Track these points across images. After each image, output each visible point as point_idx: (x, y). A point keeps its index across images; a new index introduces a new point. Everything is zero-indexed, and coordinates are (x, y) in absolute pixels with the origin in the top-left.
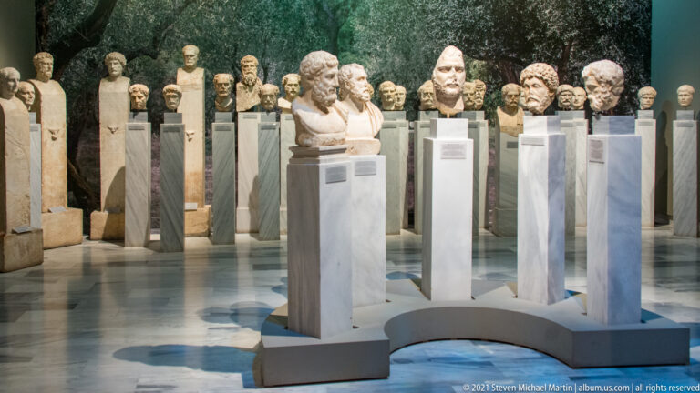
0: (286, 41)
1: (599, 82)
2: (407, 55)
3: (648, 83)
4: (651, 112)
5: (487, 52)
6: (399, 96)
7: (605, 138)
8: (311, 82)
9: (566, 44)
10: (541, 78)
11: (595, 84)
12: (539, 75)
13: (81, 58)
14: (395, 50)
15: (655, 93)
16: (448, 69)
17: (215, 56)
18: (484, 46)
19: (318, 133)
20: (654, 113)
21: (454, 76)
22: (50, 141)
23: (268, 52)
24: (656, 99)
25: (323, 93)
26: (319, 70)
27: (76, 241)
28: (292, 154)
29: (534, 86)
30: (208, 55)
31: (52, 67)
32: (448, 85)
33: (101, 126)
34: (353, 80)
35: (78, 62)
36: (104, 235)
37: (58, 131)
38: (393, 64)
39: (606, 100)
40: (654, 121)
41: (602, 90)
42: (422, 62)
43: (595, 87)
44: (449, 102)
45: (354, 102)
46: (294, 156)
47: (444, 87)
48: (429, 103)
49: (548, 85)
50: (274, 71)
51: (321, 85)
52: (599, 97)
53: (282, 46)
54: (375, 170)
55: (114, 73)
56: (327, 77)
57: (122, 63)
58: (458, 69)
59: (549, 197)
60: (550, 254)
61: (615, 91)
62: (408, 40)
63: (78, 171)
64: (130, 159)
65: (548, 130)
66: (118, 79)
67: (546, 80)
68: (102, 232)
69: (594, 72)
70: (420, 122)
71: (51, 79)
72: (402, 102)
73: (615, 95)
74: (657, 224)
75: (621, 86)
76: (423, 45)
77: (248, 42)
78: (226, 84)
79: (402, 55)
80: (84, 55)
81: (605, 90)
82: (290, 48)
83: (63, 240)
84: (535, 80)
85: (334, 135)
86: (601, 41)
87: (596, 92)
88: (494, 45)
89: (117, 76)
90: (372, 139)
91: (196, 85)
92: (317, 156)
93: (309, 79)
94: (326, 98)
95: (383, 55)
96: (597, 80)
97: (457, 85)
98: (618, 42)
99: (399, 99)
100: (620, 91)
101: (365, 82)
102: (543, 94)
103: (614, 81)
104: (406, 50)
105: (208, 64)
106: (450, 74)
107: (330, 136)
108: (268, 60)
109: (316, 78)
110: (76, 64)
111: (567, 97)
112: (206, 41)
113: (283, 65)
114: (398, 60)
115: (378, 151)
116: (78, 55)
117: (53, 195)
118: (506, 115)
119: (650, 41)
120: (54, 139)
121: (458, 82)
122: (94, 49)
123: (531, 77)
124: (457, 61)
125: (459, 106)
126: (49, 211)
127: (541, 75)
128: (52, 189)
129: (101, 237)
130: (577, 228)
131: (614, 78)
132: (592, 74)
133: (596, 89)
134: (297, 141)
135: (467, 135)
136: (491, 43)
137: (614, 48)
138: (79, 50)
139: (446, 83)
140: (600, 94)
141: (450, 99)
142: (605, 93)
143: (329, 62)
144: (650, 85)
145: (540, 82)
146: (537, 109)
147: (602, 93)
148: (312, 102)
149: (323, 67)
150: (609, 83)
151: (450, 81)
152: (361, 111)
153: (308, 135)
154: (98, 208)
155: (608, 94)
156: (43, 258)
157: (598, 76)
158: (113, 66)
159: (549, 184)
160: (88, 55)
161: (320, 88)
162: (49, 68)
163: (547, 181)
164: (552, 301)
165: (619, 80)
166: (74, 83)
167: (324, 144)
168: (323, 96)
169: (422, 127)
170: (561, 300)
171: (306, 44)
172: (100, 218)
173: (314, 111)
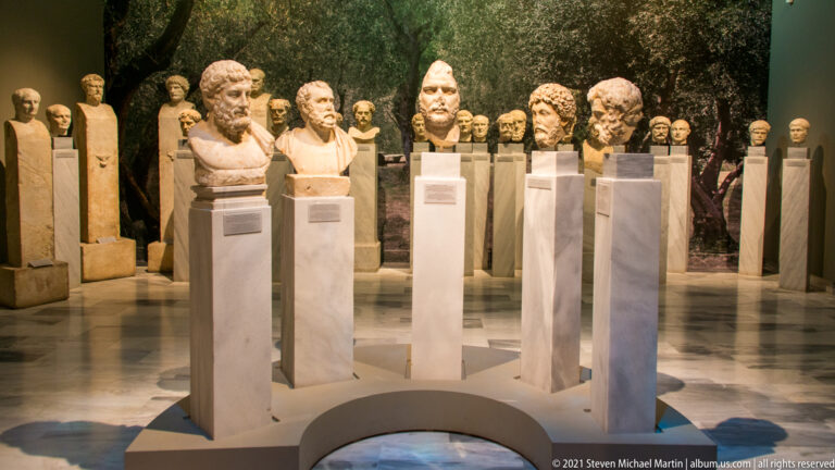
0: (364, 66)
1: (607, 108)
2: (494, 83)
3: (764, 117)
4: (763, 148)
5: (582, 80)
6: (481, 127)
7: (610, 183)
8: (212, 101)
9: (672, 72)
10: (550, 103)
11: (602, 110)
12: (547, 99)
13: (151, 82)
14: (481, 77)
15: (769, 128)
16: (434, 90)
17: (289, 81)
18: (578, 73)
19: (218, 168)
20: (766, 151)
21: (440, 99)
22: (98, 169)
23: (345, 78)
24: (769, 134)
25: (226, 116)
26: (218, 86)
27: (128, 273)
28: (195, 195)
29: (541, 112)
30: (282, 80)
31: (101, 90)
32: (434, 110)
33: (160, 153)
34: (312, 102)
35: (148, 86)
36: (162, 267)
37: (107, 158)
38: (478, 91)
39: (615, 132)
40: (766, 159)
41: (609, 117)
42: (511, 90)
43: (602, 114)
44: (440, 132)
45: (315, 130)
46: (197, 199)
47: (430, 112)
48: (508, 135)
49: (558, 112)
50: (351, 98)
51: (222, 105)
52: (607, 128)
53: (360, 72)
54: (338, 216)
55: (175, 98)
56: (230, 94)
57: (183, 87)
58: (446, 90)
59: (556, 256)
60: (556, 327)
61: (628, 119)
62: (496, 66)
63: (149, 199)
64: (178, 188)
65: (558, 169)
66: (180, 104)
67: (556, 106)
68: (159, 264)
69: (600, 93)
70: (497, 156)
71: (102, 102)
72: (483, 134)
73: (629, 125)
74: (765, 272)
75: (637, 112)
76: (512, 71)
77: (324, 67)
78: (281, 111)
79: (488, 83)
80: (154, 79)
81: (615, 117)
82: (367, 74)
83: (112, 272)
84: (543, 106)
85: (244, 172)
86: (712, 69)
87: (603, 121)
88: (590, 73)
89: (179, 101)
90: (337, 176)
91: (260, 111)
92: (212, 200)
93: (209, 97)
94: (230, 122)
95: (468, 82)
96: (603, 104)
97: (445, 110)
98: (731, 71)
99: (480, 130)
100: (636, 121)
101: (330, 105)
102: (552, 122)
103: (624, 106)
104: (493, 77)
105: (282, 90)
106: (435, 96)
107: (235, 173)
108: (345, 86)
109: (216, 96)
110: (145, 88)
111: (661, 131)
112: (279, 65)
113: (360, 92)
114: (484, 88)
115: (347, 192)
116: (148, 79)
117: (103, 225)
118: (592, 149)
119: (768, 71)
120: (102, 166)
121: (446, 107)
122: (164, 73)
123: (538, 102)
124: (444, 79)
125: (453, 136)
126: (97, 242)
127: (549, 99)
128: (101, 218)
129: (158, 269)
130: (668, 274)
131: (625, 102)
132: (598, 97)
133: (604, 117)
134: (197, 180)
135: (459, 174)
136: (587, 70)
137: (726, 77)
138: (149, 74)
139: (431, 107)
140: (607, 124)
141: (441, 128)
142: (614, 122)
143: (231, 75)
144: (766, 120)
145: (547, 108)
146: (546, 142)
147: (610, 122)
148: (215, 128)
149: (224, 82)
150: (618, 108)
151: (435, 106)
152: (326, 141)
153: (204, 172)
154: (158, 239)
155: (618, 124)
156: (68, 293)
157: (604, 100)
158: (173, 90)
159: (556, 240)
160: (158, 79)
161: (221, 109)
162: (98, 92)
163: (553, 235)
164: (558, 386)
165: (633, 106)
166: (144, 108)
167: (224, 183)
168: (228, 120)
169: (499, 161)
170: (574, 384)
171: (386, 70)
172: (157, 249)
173: (216, 140)
